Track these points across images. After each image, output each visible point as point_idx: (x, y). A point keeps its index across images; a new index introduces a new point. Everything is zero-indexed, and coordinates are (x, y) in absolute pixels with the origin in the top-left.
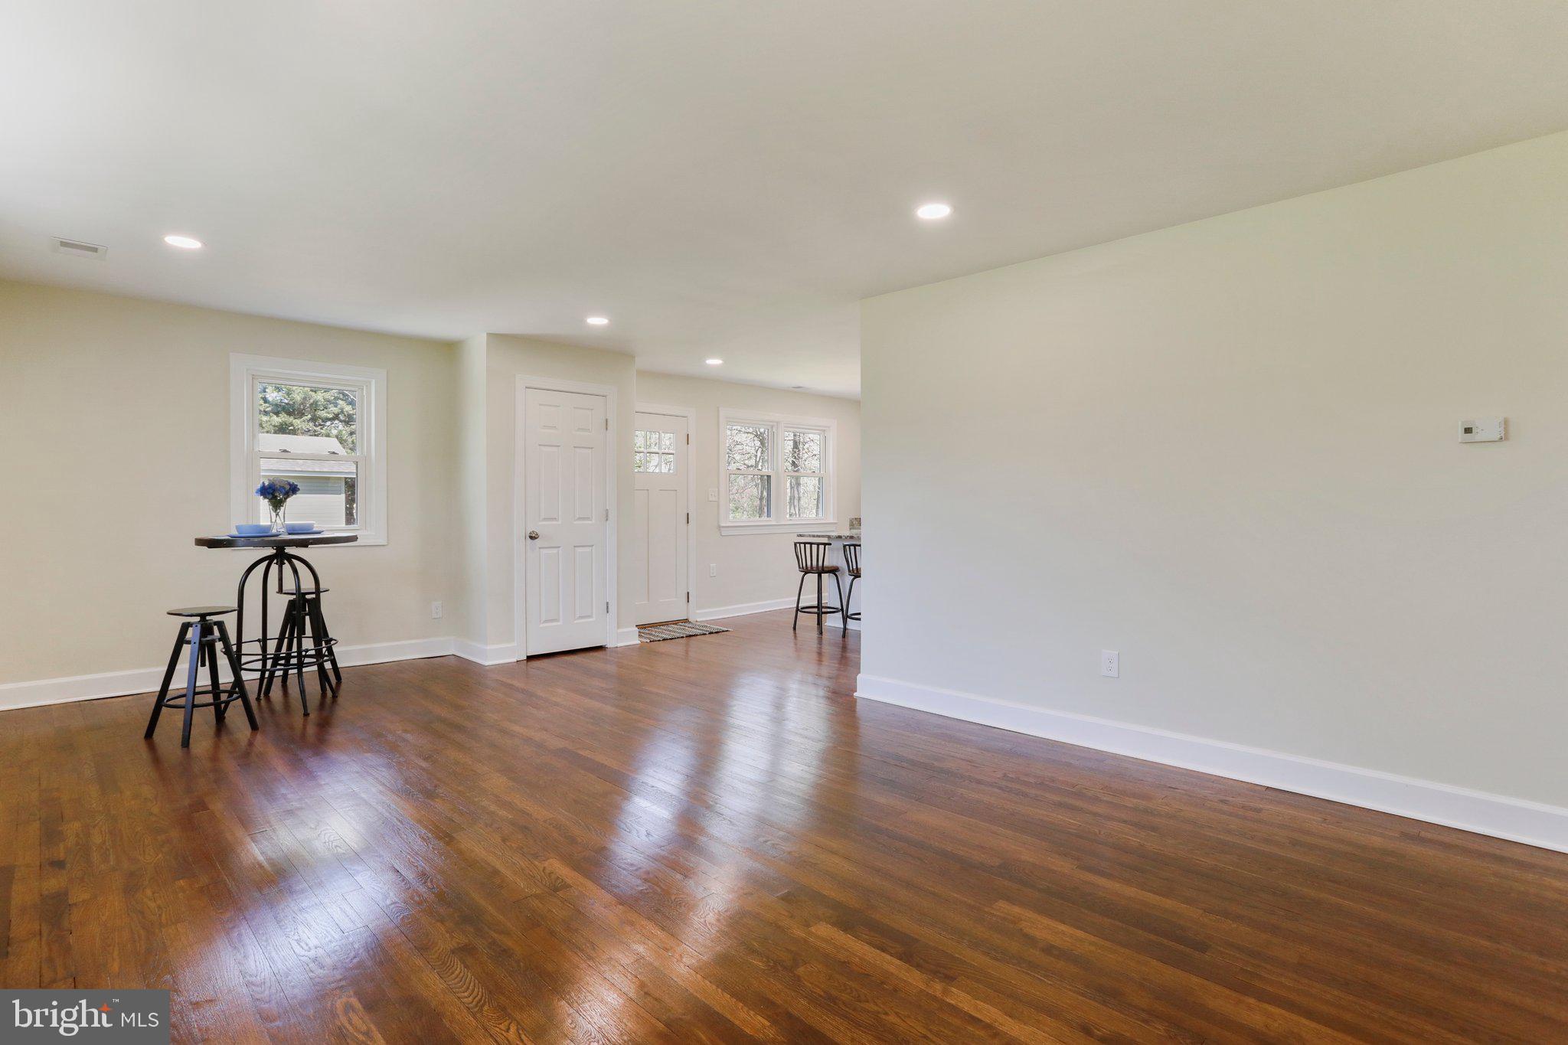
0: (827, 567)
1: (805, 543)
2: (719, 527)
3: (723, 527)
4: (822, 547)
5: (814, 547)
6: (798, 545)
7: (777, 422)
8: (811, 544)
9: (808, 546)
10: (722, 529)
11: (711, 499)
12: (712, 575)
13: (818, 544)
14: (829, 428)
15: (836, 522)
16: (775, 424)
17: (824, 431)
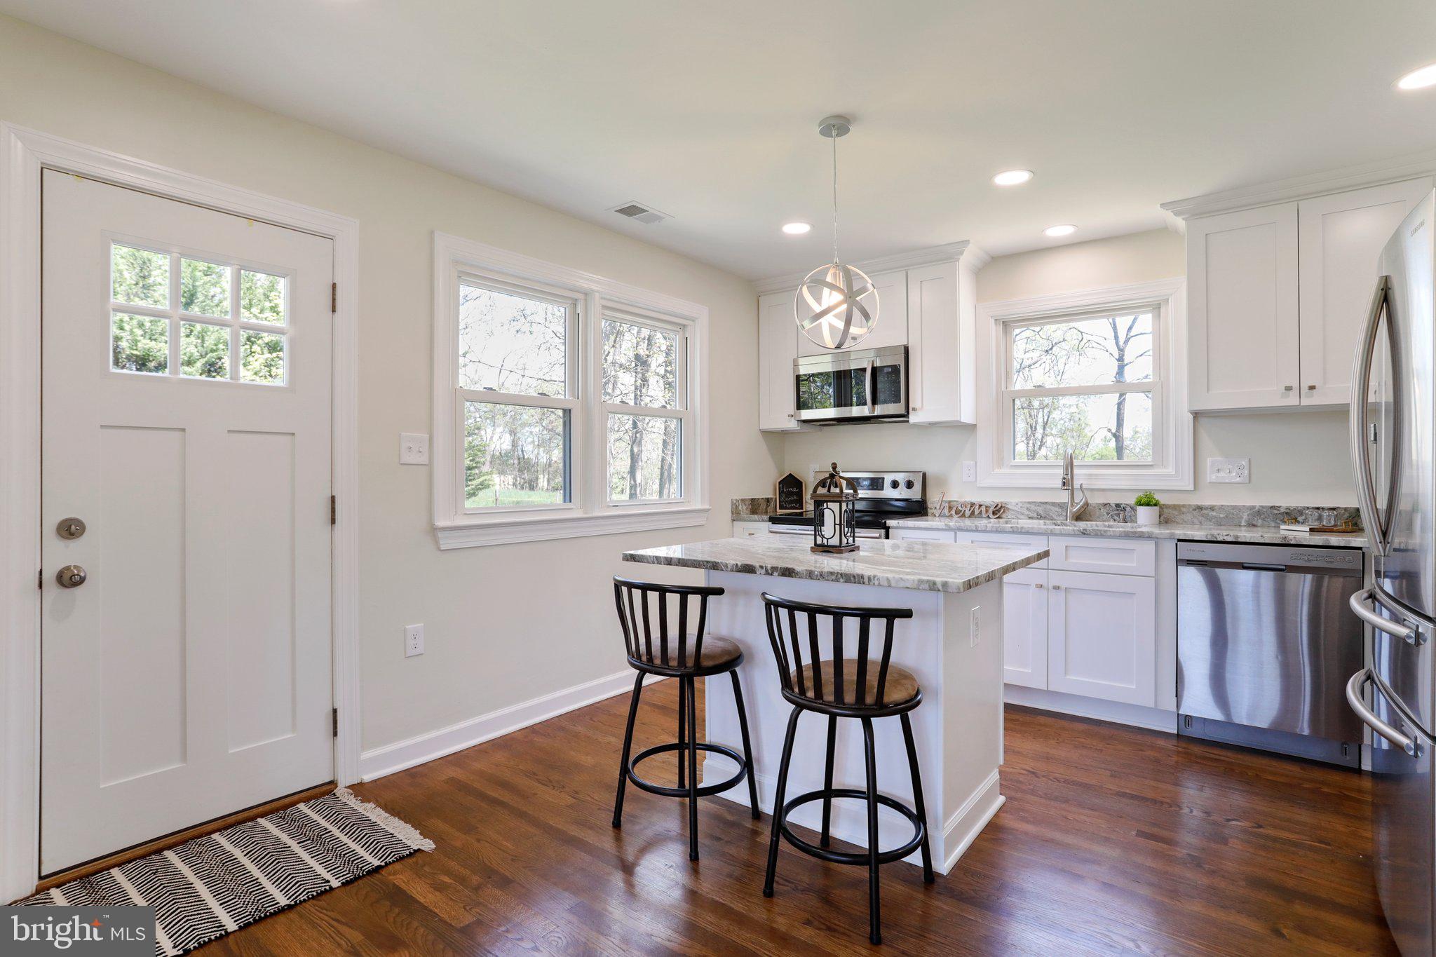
0: (710, 657)
1: (645, 588)
2: (433, 531)
3: (444, 529)
4: (694, 601)
5: (673, 600)
6: (624, 590)
7: (586, 294)
8: (663, 591)
9: (653, 597)
10: (440, 535)
11: (407, 458)
12: (411, 652)
13: (684, 592)
14: (693, 321)
15: (707, 507)
16: (581, 296)
17: (684, 326)
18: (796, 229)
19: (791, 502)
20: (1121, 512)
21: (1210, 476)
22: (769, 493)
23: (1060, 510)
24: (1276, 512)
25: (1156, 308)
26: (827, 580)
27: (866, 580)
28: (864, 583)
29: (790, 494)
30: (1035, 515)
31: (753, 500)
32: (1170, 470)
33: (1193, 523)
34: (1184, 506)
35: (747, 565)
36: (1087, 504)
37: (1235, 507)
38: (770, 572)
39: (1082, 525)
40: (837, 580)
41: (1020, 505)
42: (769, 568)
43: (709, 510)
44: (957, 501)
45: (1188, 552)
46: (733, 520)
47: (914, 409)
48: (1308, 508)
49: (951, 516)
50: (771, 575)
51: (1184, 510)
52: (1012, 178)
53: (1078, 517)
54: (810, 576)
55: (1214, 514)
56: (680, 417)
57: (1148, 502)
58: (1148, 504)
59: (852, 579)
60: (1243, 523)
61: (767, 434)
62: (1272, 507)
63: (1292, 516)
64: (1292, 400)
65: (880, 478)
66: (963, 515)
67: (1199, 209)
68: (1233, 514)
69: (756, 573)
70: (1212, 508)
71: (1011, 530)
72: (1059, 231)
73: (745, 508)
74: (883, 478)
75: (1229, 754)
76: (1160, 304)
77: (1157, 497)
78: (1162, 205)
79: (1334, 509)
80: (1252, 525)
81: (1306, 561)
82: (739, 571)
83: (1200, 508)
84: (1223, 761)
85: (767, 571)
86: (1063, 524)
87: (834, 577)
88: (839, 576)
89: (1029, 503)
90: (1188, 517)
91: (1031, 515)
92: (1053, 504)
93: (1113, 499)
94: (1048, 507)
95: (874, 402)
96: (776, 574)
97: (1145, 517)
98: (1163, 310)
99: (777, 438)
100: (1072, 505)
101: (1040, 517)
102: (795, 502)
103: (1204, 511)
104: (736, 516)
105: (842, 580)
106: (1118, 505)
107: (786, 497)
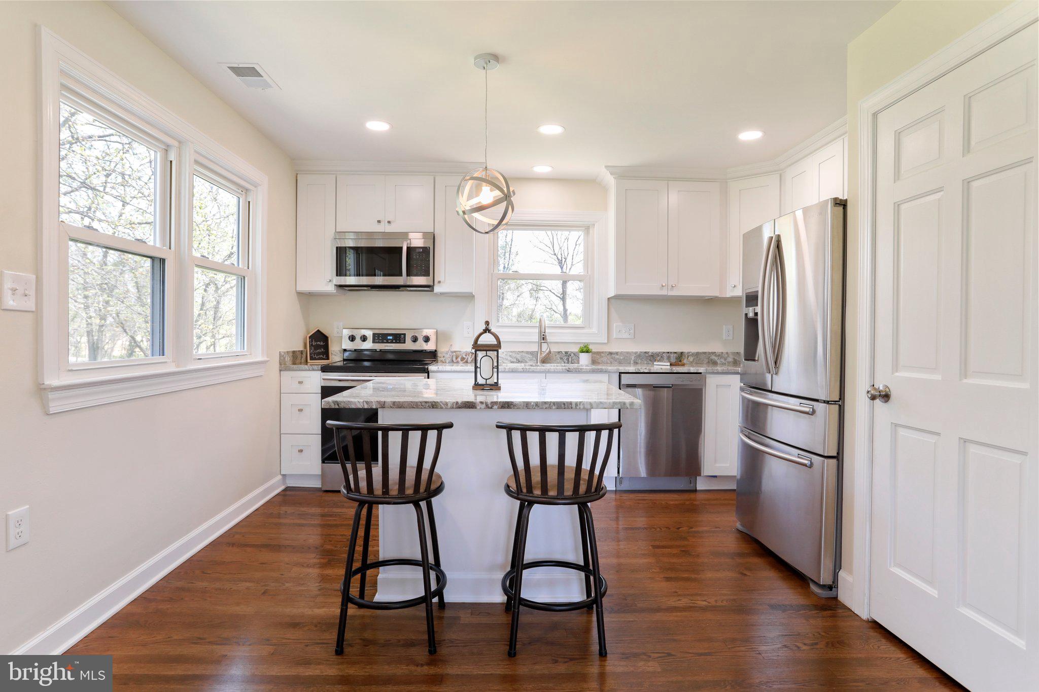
2: (41, 391)
3: (58, 388)
7: (180, 142)
11: (11, 303)
14: (255, 187)
15: (265, 359)
16: (176, 144)
17: (247, 190)
18: (377, 126)
19: (319, 354)
20: (568, 357)
21: (615, 335)
22: (299, 347)
23: (532, 356)
24: (647, 355)
25: (587, 229)
26: (541, 408)
27: (574, 406)
28: (572, 408)
29: (317, 347)
30: (515, 360)
31: (294, 352)
32: (594, 330)
33: (607, 363)
34: (603, 352)
35: (468, 402)
36: (550, 352)
37: (628, 353)
38: (490, 406)
39: (548, 366)
40: (550, 408)
41: (505, 353)
42: (489, 403)
43: (268, 361)
44: (460, 351)
45: (626, 380)
46: (280, 371)
47: (439, 282)
48: (664, 352)
49: (458, 362)
50: (491, 408)
51: (602, 355)
52: (551, 129)
53: (544, 361)
54: (526, 407)
55: (618, 357)
56: (244, 275)
57: (586, 350)
58: (587, 352)
59: (563, 406)
60: (632, 362)
61: (301, 294)
62: (645, 352)
63: (653, 357)
64: (664, 292)
65: (403, 334)
66: (467, 362)
67: (625, 174)
68: (627, 357)
69: (476, 408)
70: (617, 353)
71: (522, 370)
72: (542, 169)
73: (289, 359)
74: (405, 334)
75: (646, 495)
76: (589, 226)
77: (591, 347)
78: (606, 167)
79: (675, 353)
80: (636, 363)
81: (681, 381)
82: (460, 408)
83: (611, 353)
84: (647, 499)
85: (487, 405)
86: (536, 366)
87: (547, 406)
88: (552, 404)
89: (511, 352)
90: (604, 359)
91: (512, 360)
92: (527, 353)
93: (563, 349)
94: (524, 354)
95: (408, 274)
96: (495, 407)
97: (584, 359)
98: (591, 231)
99: (307, 298)
100: (541, 354)
101: (519, 362)
102: (323, 353)
103: (613, 356)
104: (283, 367)
105: (554, 407)
106: (566, 353)
107: (315, 349)
